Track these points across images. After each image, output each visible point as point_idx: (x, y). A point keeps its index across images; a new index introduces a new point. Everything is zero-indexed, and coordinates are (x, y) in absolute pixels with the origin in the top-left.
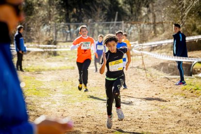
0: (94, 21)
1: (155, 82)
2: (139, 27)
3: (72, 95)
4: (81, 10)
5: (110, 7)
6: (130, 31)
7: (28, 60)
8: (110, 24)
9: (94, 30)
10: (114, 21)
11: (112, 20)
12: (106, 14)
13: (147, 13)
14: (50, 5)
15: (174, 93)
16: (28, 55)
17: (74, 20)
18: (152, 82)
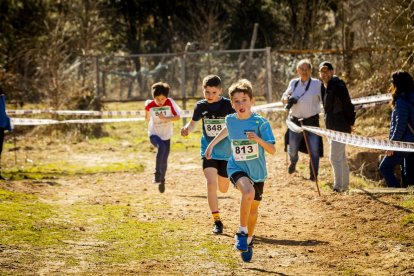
1: (336, 204)
5: (239, 12)
8: (239, 53)
15: (381, 233)
17: (149, 44)
18: (329, 204)
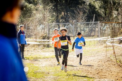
0: (77, 21)
2: (111, 25)
3: (61, 77)
4: (67, 14)
5: (89, 11)
6: (104, 28)
7: (28, 51)
8: (89, 23)
9: (77, 28)
10: (92, 21)
11: (91, 20)
12: (86, 16)
13: (117, 15)
14: (44, 10)
16: (28, 47)
17: (62, 21)
18: (121, 66)
